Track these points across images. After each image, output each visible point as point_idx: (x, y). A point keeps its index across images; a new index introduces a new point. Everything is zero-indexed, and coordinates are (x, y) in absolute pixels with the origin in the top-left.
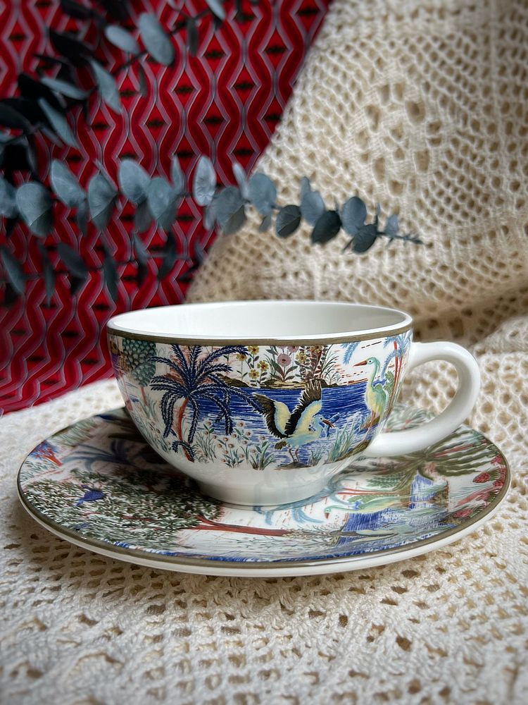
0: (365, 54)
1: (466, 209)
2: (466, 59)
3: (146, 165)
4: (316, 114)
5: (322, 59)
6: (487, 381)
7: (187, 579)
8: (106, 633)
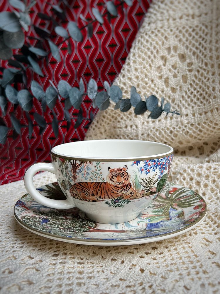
0: (160, 35)
1: (202, 100)
2: (203, 36)
3: (70, 82)
4: (139, 60)
5: (142, 37)
6: (206, 174)
7: (69, 245)
8: (37, 262)
